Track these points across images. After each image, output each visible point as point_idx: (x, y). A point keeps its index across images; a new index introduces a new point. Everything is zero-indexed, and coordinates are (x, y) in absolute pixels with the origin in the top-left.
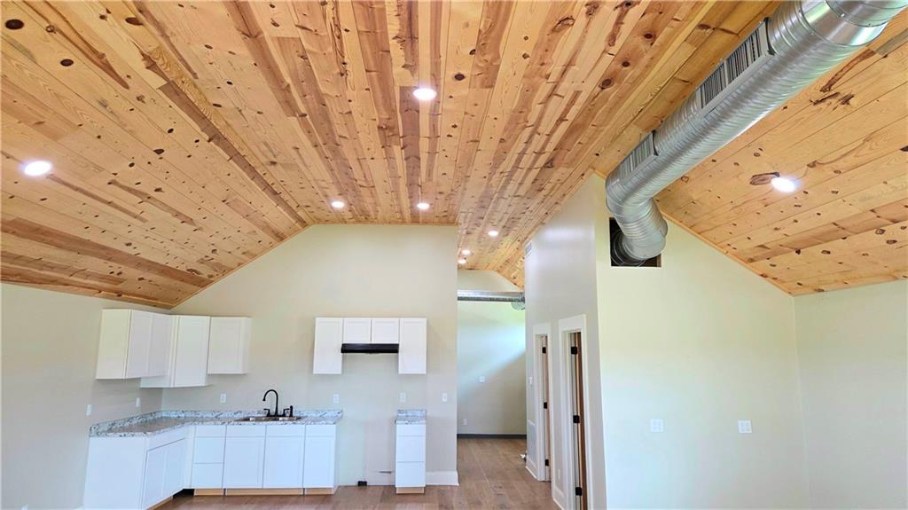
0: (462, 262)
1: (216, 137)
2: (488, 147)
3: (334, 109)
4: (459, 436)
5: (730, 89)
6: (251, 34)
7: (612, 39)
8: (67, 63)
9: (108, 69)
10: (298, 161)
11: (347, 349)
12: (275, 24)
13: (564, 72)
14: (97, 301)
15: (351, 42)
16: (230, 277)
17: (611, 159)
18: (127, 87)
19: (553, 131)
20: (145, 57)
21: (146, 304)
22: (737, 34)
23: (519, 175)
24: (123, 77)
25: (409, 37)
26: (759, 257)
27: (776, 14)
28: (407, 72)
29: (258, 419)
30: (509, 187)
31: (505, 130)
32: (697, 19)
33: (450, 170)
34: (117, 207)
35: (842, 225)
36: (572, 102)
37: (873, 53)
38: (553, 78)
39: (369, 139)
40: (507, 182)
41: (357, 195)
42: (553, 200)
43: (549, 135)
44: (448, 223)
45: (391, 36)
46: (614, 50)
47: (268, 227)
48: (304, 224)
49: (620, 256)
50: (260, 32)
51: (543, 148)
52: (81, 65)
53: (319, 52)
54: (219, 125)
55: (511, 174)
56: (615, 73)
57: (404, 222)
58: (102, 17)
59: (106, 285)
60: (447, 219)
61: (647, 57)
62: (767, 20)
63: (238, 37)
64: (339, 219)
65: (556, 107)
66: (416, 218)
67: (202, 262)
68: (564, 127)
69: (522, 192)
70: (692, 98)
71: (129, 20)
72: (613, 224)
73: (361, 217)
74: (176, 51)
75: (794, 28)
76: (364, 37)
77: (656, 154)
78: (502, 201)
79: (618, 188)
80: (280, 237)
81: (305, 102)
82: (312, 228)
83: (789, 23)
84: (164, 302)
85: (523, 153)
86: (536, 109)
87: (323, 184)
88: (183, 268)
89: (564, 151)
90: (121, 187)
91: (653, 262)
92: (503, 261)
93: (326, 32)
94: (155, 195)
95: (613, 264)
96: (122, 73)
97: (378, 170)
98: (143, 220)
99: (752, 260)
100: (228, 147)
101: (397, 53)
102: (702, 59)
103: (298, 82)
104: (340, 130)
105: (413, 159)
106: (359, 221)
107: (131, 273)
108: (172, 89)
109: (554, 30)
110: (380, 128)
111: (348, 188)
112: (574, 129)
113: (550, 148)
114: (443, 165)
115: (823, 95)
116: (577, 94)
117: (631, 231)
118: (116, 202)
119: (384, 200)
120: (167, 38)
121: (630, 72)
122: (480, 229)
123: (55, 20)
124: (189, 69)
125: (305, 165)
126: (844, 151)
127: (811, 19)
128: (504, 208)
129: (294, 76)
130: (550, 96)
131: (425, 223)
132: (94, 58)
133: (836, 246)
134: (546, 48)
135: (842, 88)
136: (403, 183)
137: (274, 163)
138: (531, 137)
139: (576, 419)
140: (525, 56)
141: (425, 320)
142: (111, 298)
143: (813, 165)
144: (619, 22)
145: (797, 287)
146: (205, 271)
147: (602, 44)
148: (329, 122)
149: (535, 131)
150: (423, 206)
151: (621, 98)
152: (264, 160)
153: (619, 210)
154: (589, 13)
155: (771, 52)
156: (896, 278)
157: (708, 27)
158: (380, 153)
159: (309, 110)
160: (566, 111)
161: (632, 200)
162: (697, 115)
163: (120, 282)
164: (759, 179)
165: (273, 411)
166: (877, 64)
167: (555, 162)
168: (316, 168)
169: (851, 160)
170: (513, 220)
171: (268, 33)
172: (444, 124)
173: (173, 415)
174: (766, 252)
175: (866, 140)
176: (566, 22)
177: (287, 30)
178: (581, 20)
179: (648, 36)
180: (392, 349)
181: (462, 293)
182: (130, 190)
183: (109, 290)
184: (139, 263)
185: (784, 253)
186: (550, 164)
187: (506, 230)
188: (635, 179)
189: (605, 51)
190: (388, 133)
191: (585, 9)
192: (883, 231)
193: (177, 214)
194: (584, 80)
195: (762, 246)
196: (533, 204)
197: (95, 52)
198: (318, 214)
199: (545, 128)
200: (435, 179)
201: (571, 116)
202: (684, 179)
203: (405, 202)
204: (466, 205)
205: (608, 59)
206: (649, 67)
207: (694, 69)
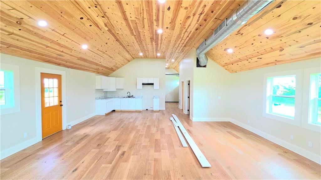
0: (166, 67)
1: (117, 40)
2: (173, 42)
3: (142, 34)
4: (166, 102)
5: (220, 32)
6: (126, 19)
7: (198, 21)
8: (91, 26)
9: (98, 27)
10: (134, 45)
11: (143, 84)
12: (131, 17)
13: (188, 27)
14: (94, 74)
15: (146, 21)
16: (119, 69)
17: (197, 45)
18: (101, 30)
19: (186, 39)
20: (105, 24)
21: (103, 75)
22: (222, 20)
23: (179, 48)
24: (101, 28)
25: (157, 20)
26: (225, 65)
27: (228, 18)
28: (157, 27)
29: (126, 97)
30: (177, 51)
31: (176, 39)
32: (215, 17)
33: (164, 47)
34: (99, 55)
35: (241, 59)
36: (190, 33)
37: (247, 25)
38: (186, 28)
39: (148, 40)
40: (176, 50)
41: (145, 52)
42: (186, 53)
43: (185, 40)
44: (164, 58)
45: (154, 19)
46: (198, 23)
47: (127, 59)
48: (134, 58)
49: (198, 65)
50: (128, 19)
51: (184, 42)
52: (93, 26)
53: (139, 23)
54: (118, 38)
55: (177, 48)
56: (199, 27)
57: (154, 58)
58: (97, 16)
59: (96, 71)
60: (163, 58)
61: (205, 24)
62: (226, 19)
63: (123, 20)
64: (141, 58)
65: (186, 34)
66: (157, 57)
67: (114, 66)
68: (188, 38)
69: (179, 52)
70: (213, 33)
71: (102, 17)
72: (197, 58)
73: (145, 57)
74: (110, 22)
75: (231, 21)
76: (148, 20)
77: (206, 44)
78: (175, 54)
79: (198, 51)
80: (129, 61)
81: (136, 33)
82: (136, 59)
83: (230, 20)
84: (107, 74)
85: (180, 43)
86: (183, 35)
87: (138, 50)
88: (110, 67)
89: (188, 43)
90: (99, 51)
91: (205, 66)
92: (175, 67)
93: (141, 19)
94: (105, 52)
95: (197, 67)
96: (100, 28)
97: (150, 47)
98: (103, 57)
99: (224, 66)
100: (119, 42)
101: (155, 23)
102: (215, 25)
103: (135, 29)
104: (142, 39)
105: (157, 45)
106: (145, 58)
107: (101, 68)
108: (109, 30)
109: (186, 19)
110: (150, 38)
111: (143, 50)
112: (190, 39)
113: (185, 42)
114: (163, 46)
115: (238, 33)
116: (191, 31)
117: (201, 60)
118: (98, 54)
119: (151, 53)
120: (109, 20)
121: (202, 27)
122: (170, 60)
123: (89, 17)
124: (113, 26)
125: (135, 46)
126: (241, 44)
127: (234, 19)
128: (176, 55)
129: (134, 27)
130: (185, 32)
131: (159, 58)
132: (95, 24)
133: (239, 63)
134: (185, 22)
135: (241, 32)
136: (155, 49)
137: (128, 45)
138: (181, 40)
139: (188, 97)
140: (181, 24)
141: (159, 78)
142: (97, 73)
143: (235, 47)
144: (199, 17)
145: (232, 71)
146: (114, 68)
147: (196, 22)
148: (140, 37)
149: (182, 39)
150: (159, 55)
151: (200, 32)
152: (126, 45)
153: (198, 56)
154: (193, 16)
155: (227, 25)
156: (250, 69)
157: (217, 19)
158: (150, 43)
159: (136, 34)
160: (189, 35)
161: (201, 54)
162: (213, 37)
163: (98, 70)
164: (225, 50)
165: (129, 96)
166: (247, 27)
167: (186, 46)
168: (137, 46)
169: (242, 46)
170: (177, 58)
171: (129, 19)
172: (164, 37)
173: (110, 96)
174: (226, 64)
175: (245, 42)
176: (189, 17)
177: (133, 19)
178: (192, 17)
179: (205, 20)
180: (152, 84)
181: (166, 73)
182: (101, 51)
183: (96, 72)
184: (102, 66)
185: (230, 64)
186: (185, 46)
187: (176, 60)
188: (202, 50)
189: (196, 23)
190: (152, 39)
191: (193, 15)
192: (248, 60)
193: (109, 56)
194: (192, 29)
195: (226, 63)
196: (181, 54)
197: (96, 23)
198: (137, 56)
199: (184, 39)
200: (161, 49)
201: (189, 36)
202: (212, 49)
203: (155, 54)
204: (168, 54)
205: (197, 25)
206: (205, 26)
207: (214, 27)
